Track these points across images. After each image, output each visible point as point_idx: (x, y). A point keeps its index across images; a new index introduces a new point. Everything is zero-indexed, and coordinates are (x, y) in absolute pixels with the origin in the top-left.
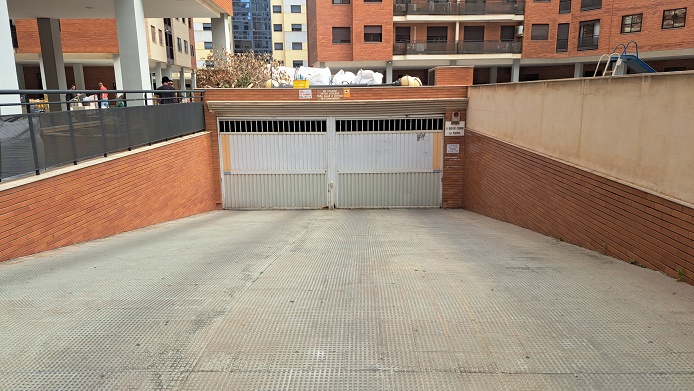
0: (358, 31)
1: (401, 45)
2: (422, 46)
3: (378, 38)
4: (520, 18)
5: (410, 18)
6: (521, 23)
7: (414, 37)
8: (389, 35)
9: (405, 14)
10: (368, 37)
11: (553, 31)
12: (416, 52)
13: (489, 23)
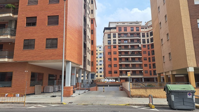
0: (113, 72)
1: (121, 74)
2: (125, 74)
3: (117, 73)
4: (142, 69)
5: (122, 69)
6: (143, 70)
7: (123, 73)
8: (118, 72)
9: (121, 69)
10: (115, 73)
11: (149, 72)
12: (124, 75)
13: (137, 70)
